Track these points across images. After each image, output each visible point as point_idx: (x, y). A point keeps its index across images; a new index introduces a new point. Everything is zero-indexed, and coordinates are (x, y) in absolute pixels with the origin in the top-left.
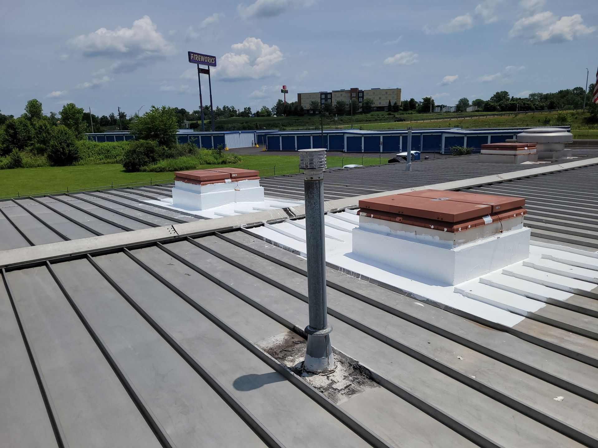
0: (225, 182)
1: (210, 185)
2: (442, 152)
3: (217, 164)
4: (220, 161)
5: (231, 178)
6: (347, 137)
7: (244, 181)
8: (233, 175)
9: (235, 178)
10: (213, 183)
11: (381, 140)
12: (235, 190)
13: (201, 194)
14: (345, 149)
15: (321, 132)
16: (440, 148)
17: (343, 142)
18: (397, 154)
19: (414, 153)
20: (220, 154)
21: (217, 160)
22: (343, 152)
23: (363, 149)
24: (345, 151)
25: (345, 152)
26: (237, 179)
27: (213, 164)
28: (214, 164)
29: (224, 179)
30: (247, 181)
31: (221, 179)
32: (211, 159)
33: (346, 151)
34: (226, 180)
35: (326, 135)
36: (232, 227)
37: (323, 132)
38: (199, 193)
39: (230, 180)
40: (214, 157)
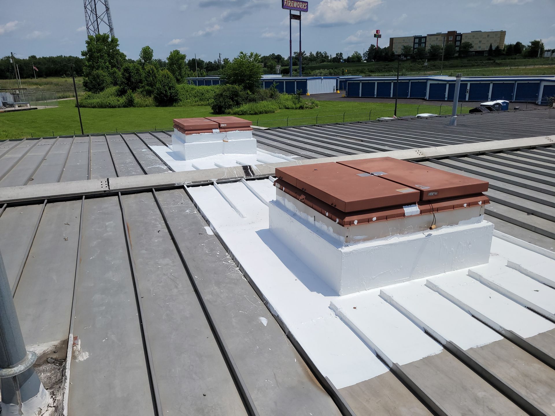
0: (212, 133)
1: (196, 134)
2: (538, 103)
3: (295, 109)
4: (298, 106)
5: (220, 127)
6: (430, 84)
7: (235, 132)
8: (222, 125)
9: (224, 128)
10: (199, 133)
11: (468, 88)
12: (224, 141)
13: (186, 144)
14: (427, 97)
15: (397, 78)
16: (537, 97)
17: (426, 89)
18: (482, 104)
19: (502, 103)
20: (299, 100)
21: (295, 105)
22: (424, 99)
23: (447, 97)
24: (426, 98)
25: (426, 100)
26: (226, 130)
27: (291, 109)
28: (293, 108)
29: (211, 129)
30: (237, 131)
31: (208, 129)
32: (290, 104)
33: (427, 99)
34: (214, 131)
35: (408, 81)
36: (174, 184)
37: (399, 78)
38: (184, 142)
39: (218, 130)
40: (293, 102)
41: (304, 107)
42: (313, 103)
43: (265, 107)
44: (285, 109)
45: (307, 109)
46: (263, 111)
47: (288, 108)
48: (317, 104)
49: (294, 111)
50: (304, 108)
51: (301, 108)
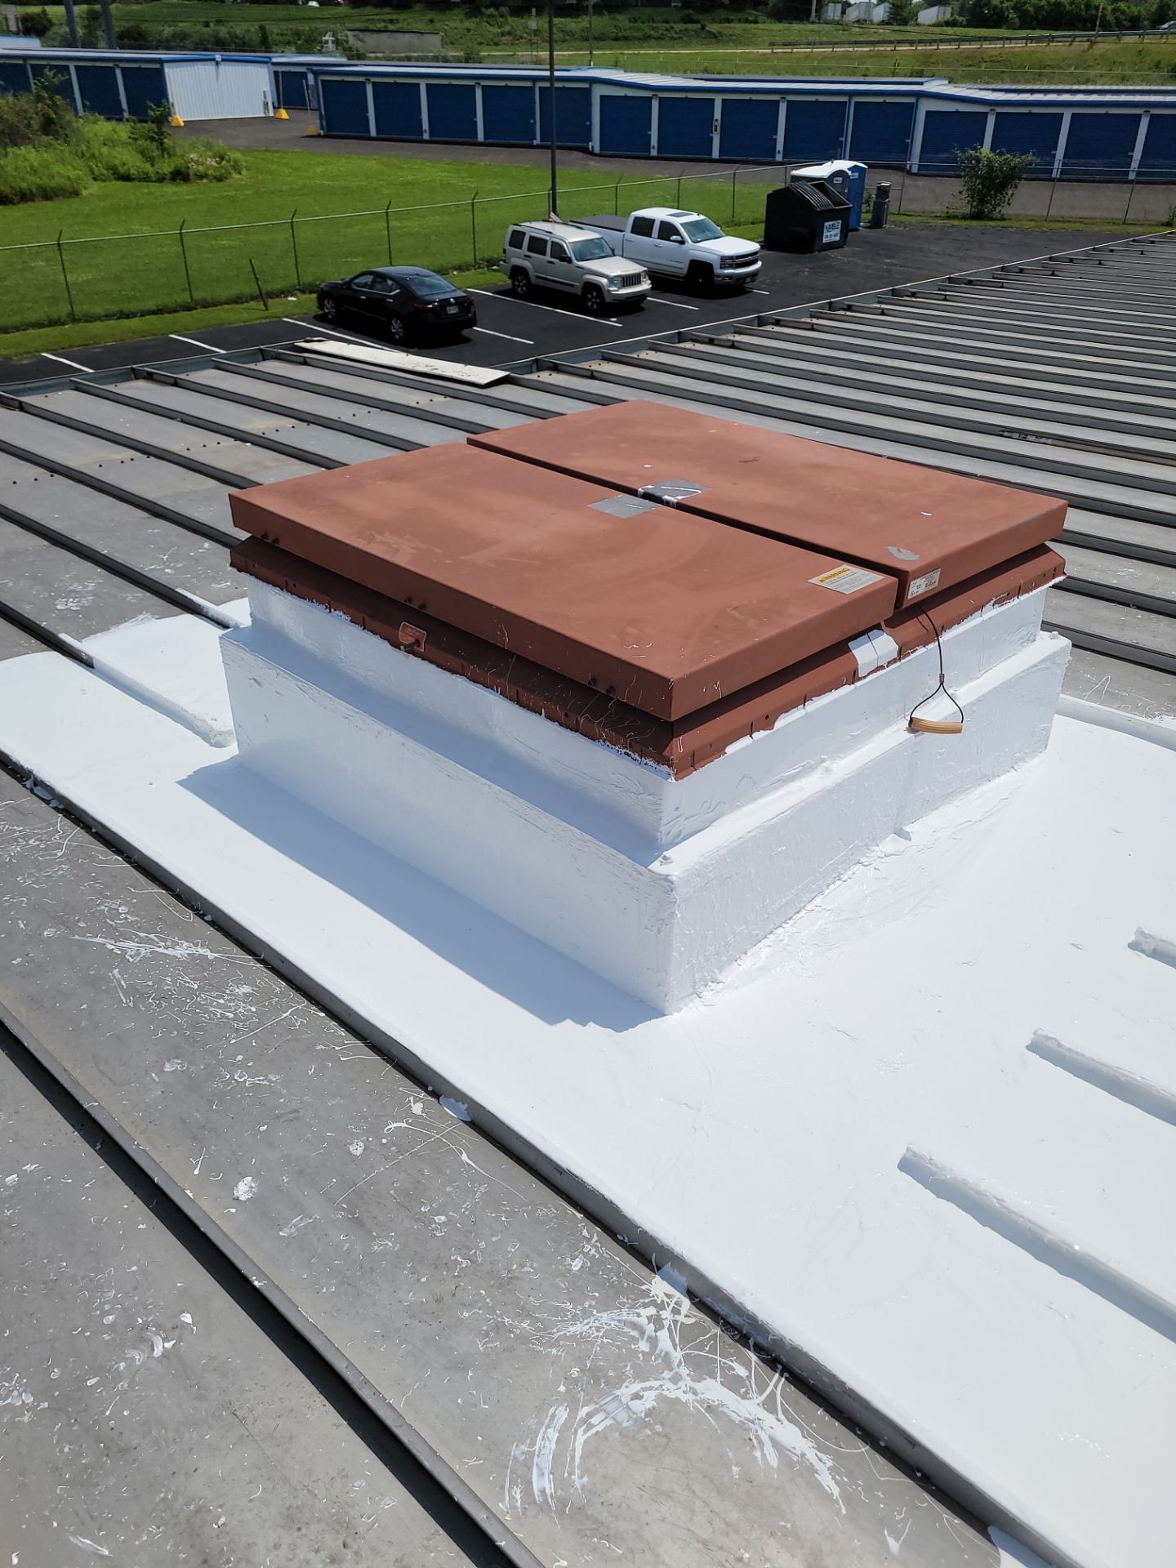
0: (851, 676)
2: (909, 167)
3: (155, 182)
4: (167, 167)
5: (902, 611)
6: (602, 97)
8: (914, 585)
9: (922, 608)
11: (717, 115)
14: (595, 144)
16: (906, 150)
17: (589, 118)
18: (795, 173)
19: (849, 169)
20: (162, 144)
21: (153, 165)
22: (586, 151)
23: (656, 145)
24: (593, 147)
25: (592, 153)
26: (938, 617)
27: (140, 180)
28: (146, 179)
29: (848, 647)
32: (129, 159)
33: (597, 150)
34: (862, 655)
35: (529, 84)
39: (883, 645)
40: (143, 153)
41: (191, 172)
42: (222, 158)
43: (34, 171)
44: (115, 179)
45: (205, 181)
46: (34, 190)
47: (126, 178)
48: (236, 162)
49: (155, 188)
50: (191, 177)
51: (180, 176)
